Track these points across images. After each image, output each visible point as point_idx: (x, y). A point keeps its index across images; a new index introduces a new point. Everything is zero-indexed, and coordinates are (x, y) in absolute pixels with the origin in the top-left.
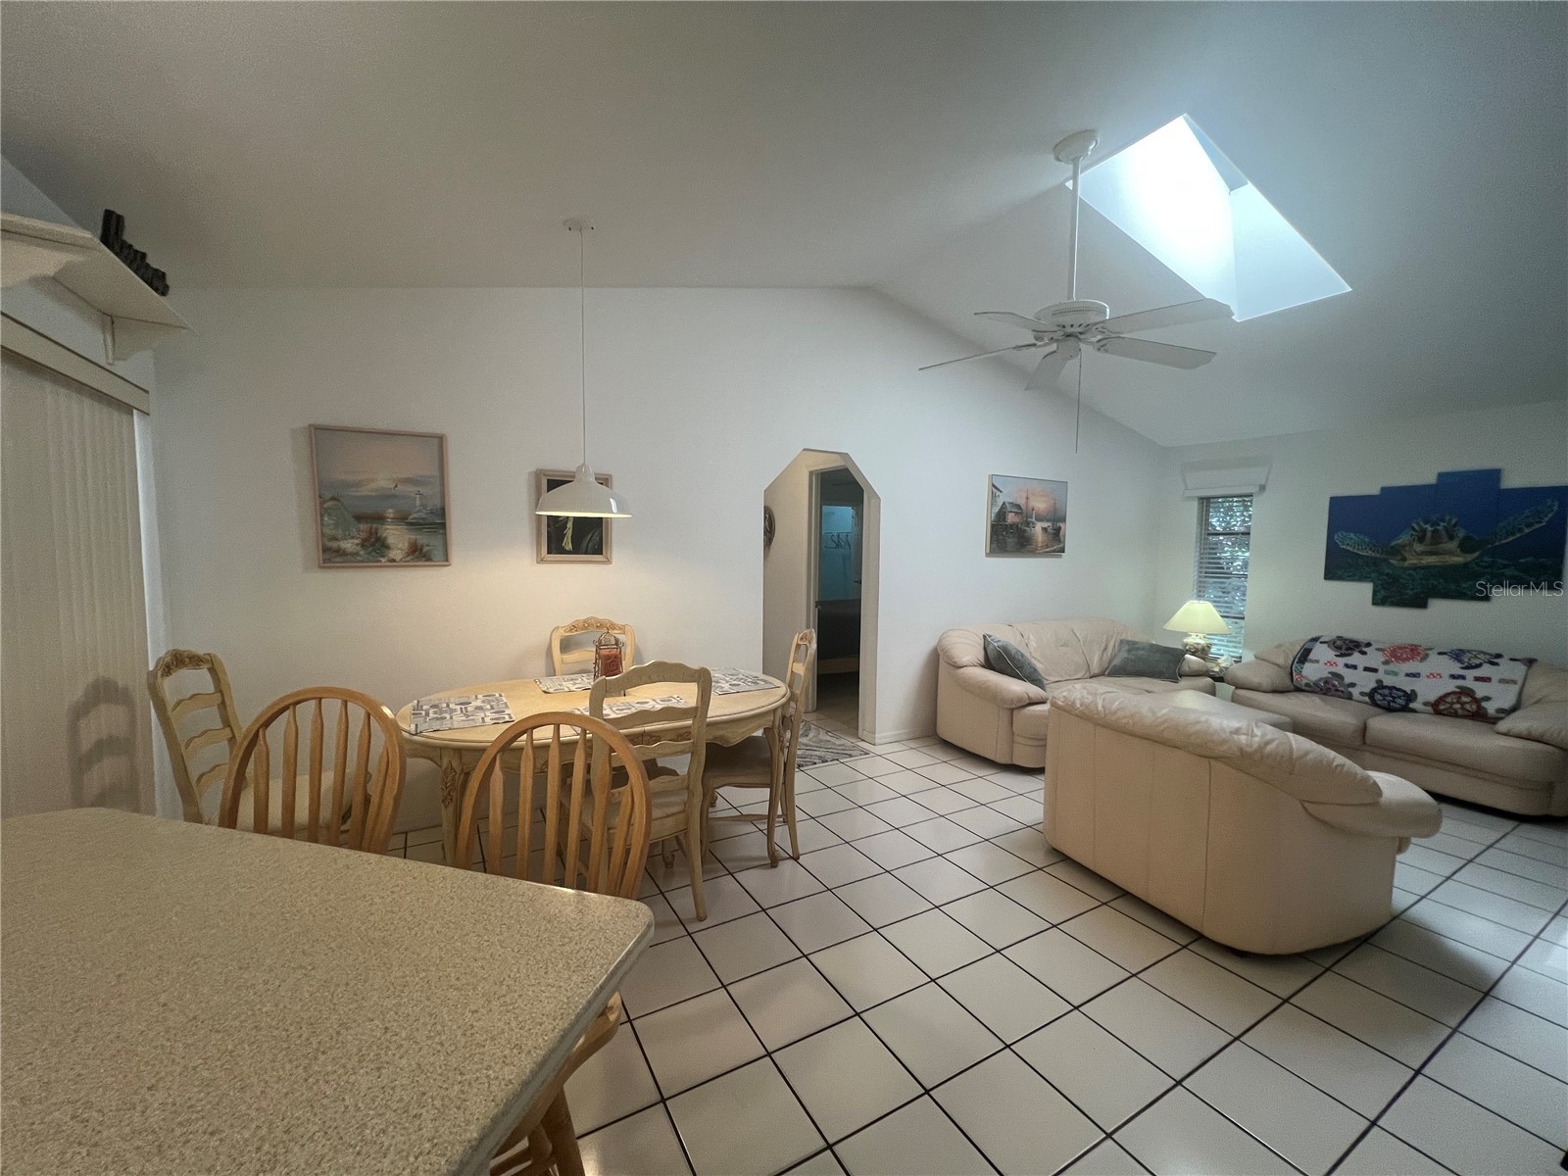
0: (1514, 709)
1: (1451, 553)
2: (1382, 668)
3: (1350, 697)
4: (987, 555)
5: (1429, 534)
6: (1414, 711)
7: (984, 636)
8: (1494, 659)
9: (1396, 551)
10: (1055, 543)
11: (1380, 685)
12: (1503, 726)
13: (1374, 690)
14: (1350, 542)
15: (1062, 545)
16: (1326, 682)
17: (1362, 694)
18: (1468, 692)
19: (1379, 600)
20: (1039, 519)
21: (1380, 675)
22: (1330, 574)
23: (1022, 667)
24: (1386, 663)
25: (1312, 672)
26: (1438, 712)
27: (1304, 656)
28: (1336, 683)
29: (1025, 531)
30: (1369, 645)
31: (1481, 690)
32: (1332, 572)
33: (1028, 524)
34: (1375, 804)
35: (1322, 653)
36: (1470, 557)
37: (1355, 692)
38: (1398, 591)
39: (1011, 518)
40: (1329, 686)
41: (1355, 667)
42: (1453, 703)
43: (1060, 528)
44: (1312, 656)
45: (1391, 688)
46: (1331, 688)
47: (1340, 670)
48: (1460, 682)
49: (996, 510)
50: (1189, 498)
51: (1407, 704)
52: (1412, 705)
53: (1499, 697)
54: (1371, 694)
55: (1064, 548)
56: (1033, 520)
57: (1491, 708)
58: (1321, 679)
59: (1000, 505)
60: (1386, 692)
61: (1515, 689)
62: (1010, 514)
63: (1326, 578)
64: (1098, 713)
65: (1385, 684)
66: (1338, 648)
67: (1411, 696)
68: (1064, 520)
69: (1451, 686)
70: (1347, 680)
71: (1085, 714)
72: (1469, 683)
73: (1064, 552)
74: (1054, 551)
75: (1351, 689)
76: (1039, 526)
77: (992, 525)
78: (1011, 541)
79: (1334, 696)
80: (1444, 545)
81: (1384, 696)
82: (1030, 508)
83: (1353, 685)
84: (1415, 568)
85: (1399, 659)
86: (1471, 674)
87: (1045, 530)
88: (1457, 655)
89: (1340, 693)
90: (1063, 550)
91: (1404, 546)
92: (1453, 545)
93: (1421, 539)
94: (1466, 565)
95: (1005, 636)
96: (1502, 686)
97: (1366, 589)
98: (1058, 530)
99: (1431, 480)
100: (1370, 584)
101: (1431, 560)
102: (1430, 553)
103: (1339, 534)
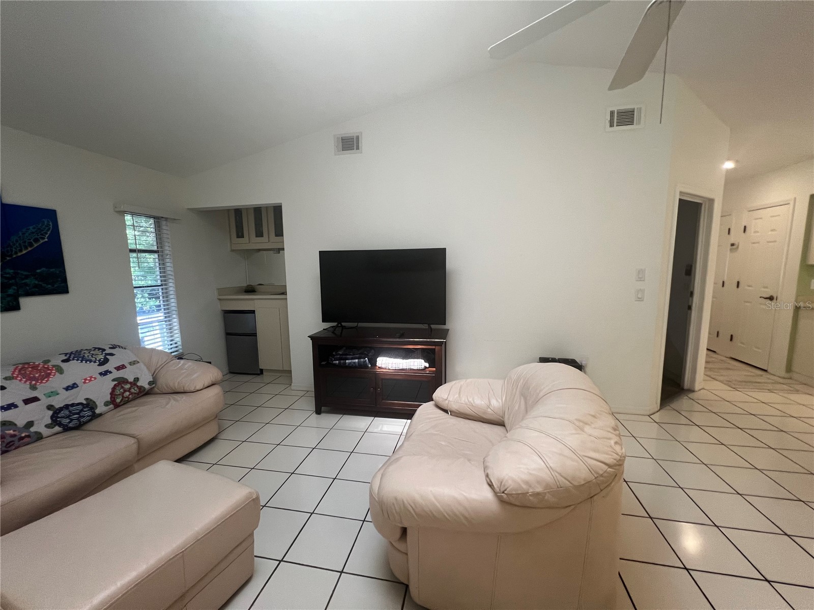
3: (39, 437)
6: (100, 415)
11: (56, 411)
13: (54, 418)
17: (47, 426)
18: (121, 381)
21: (44, 401)
26: (117, 406)
28: (11, 432)
31: (127, 375)
37: (39, 429)
40: (10, 439)
41: (13, 406)
45: (66, 406)
46: (12, 441)
48: (110, 377)
51: (94, 413)
52: (97, 411)
54: (54, 423)
57: (143, 383)
60: (65, 412)
65: (57, 406)
67: (90, 405)
69: (109, 382)
70: (21, 423)
72: (117, 374)
75: (32, 429)
81: (67, 417)
83: (30, 424)
86: (109, 367)
88: (79, 357)
89: (27, 440)
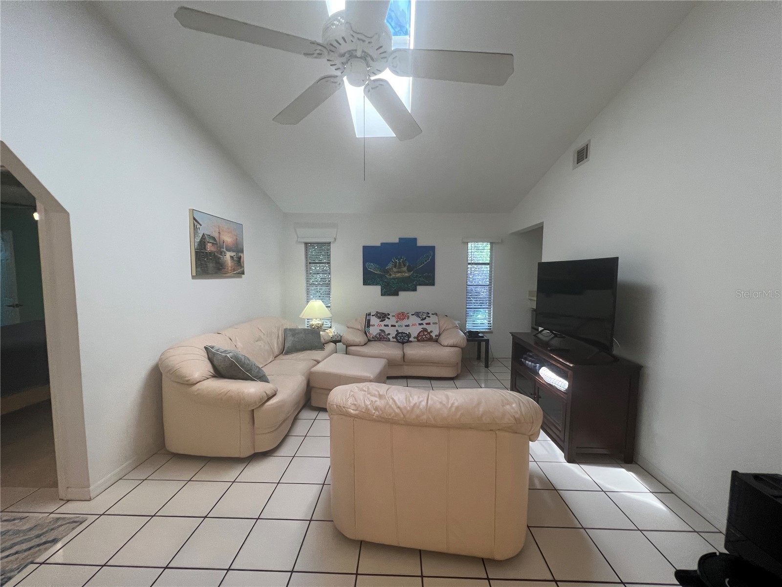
0: (440, 335)
1: (404, 272)
2: (397, 325)
3: (389, 340)
4: (193, 277)
5: (398, 264)
6: (411, 342)
7: (206, 348)
8: (428, 315)
9: (387, 272)
10: (238, 269)
11: (398, 333)
13: (396, 335)
14: (372, 268)
15: (242, 269)
16: (380, 335)
17: (393, 337)
18: (425, 330)
19: (383, 294)
20: (229, 250)
21: (397, 328)
23: (251, 370)
24: (397, 322)
25: (374, 331)
26: (418, 341)
27: (368, 324)
28: (383, 334)
29: (220, 258)
30: (389, 315)
31: (429, 328)
32: (366, 282)
33: (221, 253)
35: (374, 321)
36: (410, 274)
37: (390, 337)
38: (390, 290)
39: (210, 247)
40: (381, 337)
41: (388, 326)
42: (422, 336)
43: (241, 257)
44: (371, 323)
45: (402, 333)
46: (381, 338)
47: (383, 328)
48: (422, 326)
49: (198, 240)
50: (298, 242)
51: (408, 339)
52: (410, 339)
53: (434, 330)
54: (396, 337)
55: (244, 271)
56: (225, 250)
57: (433, 335)
58: (377, 334)
59: (201, 235)
60: (400, 335)
61: (438, 326)
62: (209, 244)
64: (397, 414)
65: (399, 331)
66: (379, 318)
67: (409, 336)
68: (242, 252)
69: (420, 328)
70: (387, 333)
71: (383, 418)
72: (425, 326)
73: (244, 274)
74: (239, 273)
75: (389, 336)
76: (228, 255)
77: (196, 253)
78: (211, 265)
79: (383, 341)
80: (403, 269)
81: (400, 337)
82: (222, 241)
83: (389, 334)
84: (394, 279)
85: (400, 319)
86: (424, 322)
87: (232, 257)
88: (417, 314)
89: (385, 339)
90: (243, 273)
91: (390, 269)
92: (405, 269)
93: (395, 267)
96: (434, 325)
97: (377, 289)
98: (240, 258)
99: (397, 241)
100: (380, 287)
101: (399, 275)
102: (399, 272)
103: (367, 264)
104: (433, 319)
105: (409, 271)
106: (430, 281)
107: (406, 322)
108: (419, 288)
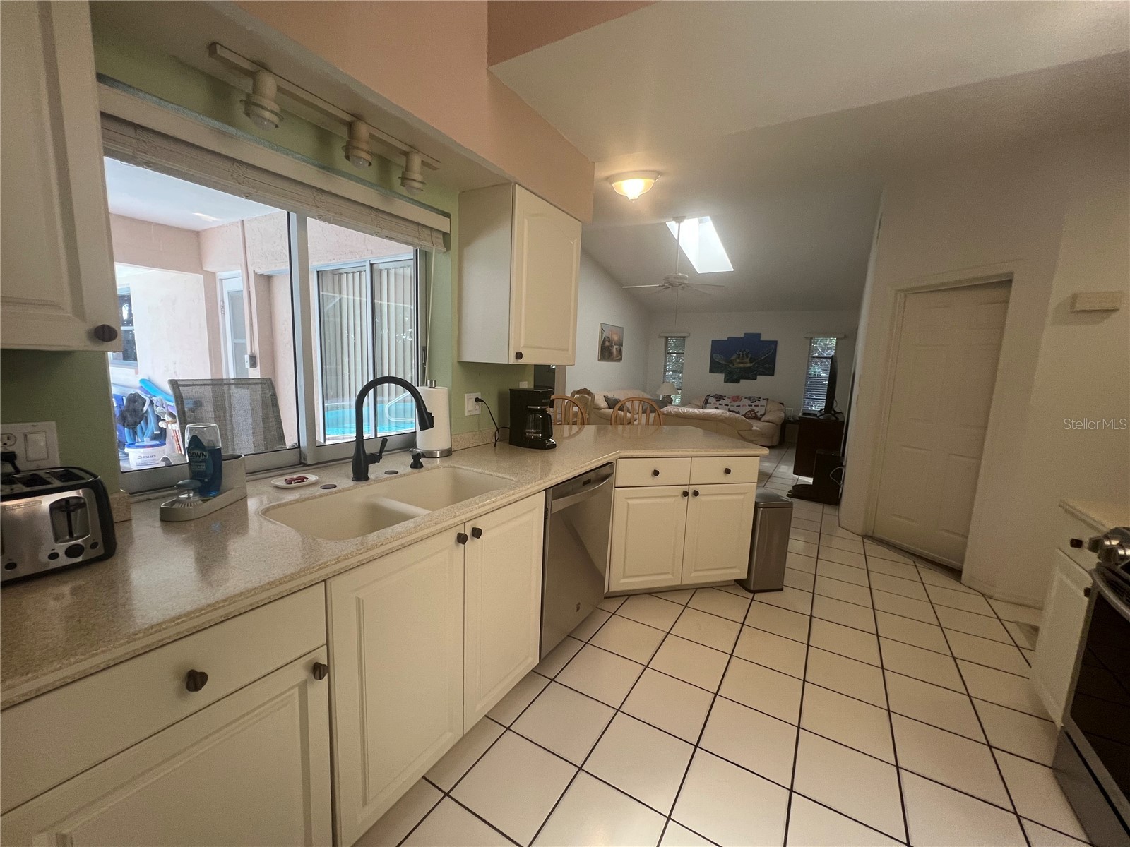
0: (764, 414)
1: (746, 363)
2: (730, 404)
4: (599, 360)
5: (741, 356)
7: (605, 396)
8: (759, 399)
9: (731, 362)
10: (619, 355)
11: (729, 410)
12: (763, 419)
14: (718, 358)
15: (621, 356)
18: (753, 410)
19: (726, 381)
20: (615, 344)
22: (712, 371)
27: (706, 402)
29: (611, 350)
30: (725, 396)
31: (756, 409)
33: (612, 346)
34: (751, 430)
35: (712, 400)
36: (752, 364)
38: (733, 378)
39: (607, 343)
41: (722, 405)
42: (750, 414)
44: (709, 402)
48: (751, 407)
49: (602, 339)
50: (660, 337)
53: (760, 411)
56: (613, 344)
57: (759, 414)
59: (604, 337)
61: (764, 408)
63: (710, 372)
66: (717, 398)
68: (622, 345)
69: (748, 409)
72: (753, 407)
74: (619, 359)
76: (615, 347)
77: (601, 347)
78: (606, 354)
80: (745, 360)
82: (612, 339)
84: (737, 368)
85: (734, 401)
86: (754, 404)
87: (616, 349)
88: (749, 398)
90: (621, 359)
91: (734, 360)
92: (747, 360)
93: (739, 358)
94: (750, 368)
95: (610, 395)
96: (761, 407)
97: (721, 377)
98: (620, 349)
99: (742, 336)
100: (723, 375)
101: (741, 365)
102: (742, 363)
103: (714, 355)
104: (763, 402)
105: (751, 362)
106: (770, 372)
107: (737, 403)
108: (758, 377)
